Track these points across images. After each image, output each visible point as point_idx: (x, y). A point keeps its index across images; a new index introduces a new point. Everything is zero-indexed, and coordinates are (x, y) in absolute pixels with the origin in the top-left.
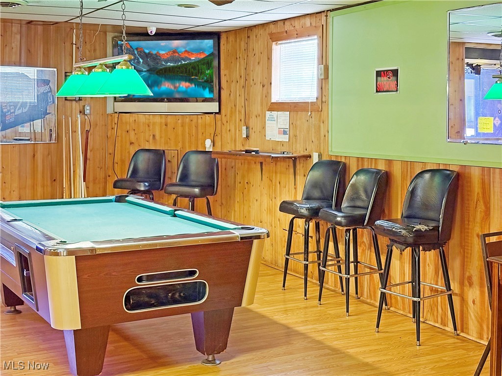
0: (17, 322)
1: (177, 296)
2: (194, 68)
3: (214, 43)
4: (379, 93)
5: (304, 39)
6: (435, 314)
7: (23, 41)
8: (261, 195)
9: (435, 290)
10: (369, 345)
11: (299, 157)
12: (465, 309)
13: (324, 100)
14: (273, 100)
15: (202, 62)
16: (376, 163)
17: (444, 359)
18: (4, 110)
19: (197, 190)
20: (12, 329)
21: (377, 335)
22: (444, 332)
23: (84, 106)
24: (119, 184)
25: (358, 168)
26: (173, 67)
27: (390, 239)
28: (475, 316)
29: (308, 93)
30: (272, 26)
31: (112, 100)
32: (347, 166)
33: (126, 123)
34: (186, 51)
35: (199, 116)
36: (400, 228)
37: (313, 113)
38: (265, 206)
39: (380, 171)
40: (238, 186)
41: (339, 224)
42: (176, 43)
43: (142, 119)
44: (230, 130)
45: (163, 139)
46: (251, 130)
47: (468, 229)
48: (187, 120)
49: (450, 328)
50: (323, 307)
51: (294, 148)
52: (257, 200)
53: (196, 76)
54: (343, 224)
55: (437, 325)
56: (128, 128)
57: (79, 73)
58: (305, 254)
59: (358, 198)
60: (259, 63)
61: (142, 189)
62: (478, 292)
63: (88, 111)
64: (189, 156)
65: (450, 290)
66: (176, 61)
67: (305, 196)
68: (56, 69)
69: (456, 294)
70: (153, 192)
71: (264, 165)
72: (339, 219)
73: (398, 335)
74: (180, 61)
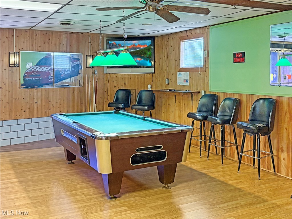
0: (74, 168)
1: (152, 158)
2: (142, 52)
3: (152, 42)
4: (235, 63)
5: (196, 39)
6: (264, 164)
7: (68, 41)
8: (175, 109)
9: (264, 153)
10: (236, 180)
11: (195, 92)
12: (279, 162)
13: (206, 66)
14: (181, 67)
15: (146, 49)
16: (233, 96)
17: (273, 186)
18: (60, 72)
19: (146, 108)
20: (72, 171)
21: (238, 174)
22: (269, 173)
23: (94, 70)
24: (111, 105)
25: (224, 97)
26: (133, 52)
27: (244, 130)
28: (284, 166)
29: (199, 63)
30: (180, 33)
31: (106, 67)
32: (219, 96)
33: (113, 78)
34: (139, 45)
35: (146, 74)
36: (251, 126)
37: (201, 72)
38: (177, 115)
39: (236, 99)
40: (164, 105)
41: (218, 123)
42: (134, 42)
43: (119, 76)
44: (159, 81)
45: (129, 85)
46: (170, 80)
47: (281, 126)
48: (140, 76)
49: (272, 171)
50: (210, 161)
51: (191, 89)
52: (173, 112)
53: (143, 55)
54: (220, 123)
55: (265, 169)
56: (113, 80)
57: (100, 55)
58: (200, 137)
59: (225, 111)
60: (174, 50)
61: (121, 107)
62: (286, 155)
63: (96, 73)
64: (142, 92)
65: (273, 153)
66: (134, 49)
67: (198, 110)
68: (82, 54)
69: (275, 156)
70: (125, 108)
71: (176, 96)
72: (218, 121)
73: (248, 175)
74: (136, 49)
